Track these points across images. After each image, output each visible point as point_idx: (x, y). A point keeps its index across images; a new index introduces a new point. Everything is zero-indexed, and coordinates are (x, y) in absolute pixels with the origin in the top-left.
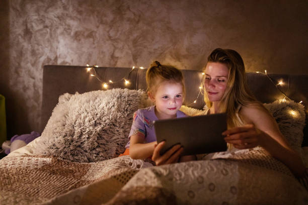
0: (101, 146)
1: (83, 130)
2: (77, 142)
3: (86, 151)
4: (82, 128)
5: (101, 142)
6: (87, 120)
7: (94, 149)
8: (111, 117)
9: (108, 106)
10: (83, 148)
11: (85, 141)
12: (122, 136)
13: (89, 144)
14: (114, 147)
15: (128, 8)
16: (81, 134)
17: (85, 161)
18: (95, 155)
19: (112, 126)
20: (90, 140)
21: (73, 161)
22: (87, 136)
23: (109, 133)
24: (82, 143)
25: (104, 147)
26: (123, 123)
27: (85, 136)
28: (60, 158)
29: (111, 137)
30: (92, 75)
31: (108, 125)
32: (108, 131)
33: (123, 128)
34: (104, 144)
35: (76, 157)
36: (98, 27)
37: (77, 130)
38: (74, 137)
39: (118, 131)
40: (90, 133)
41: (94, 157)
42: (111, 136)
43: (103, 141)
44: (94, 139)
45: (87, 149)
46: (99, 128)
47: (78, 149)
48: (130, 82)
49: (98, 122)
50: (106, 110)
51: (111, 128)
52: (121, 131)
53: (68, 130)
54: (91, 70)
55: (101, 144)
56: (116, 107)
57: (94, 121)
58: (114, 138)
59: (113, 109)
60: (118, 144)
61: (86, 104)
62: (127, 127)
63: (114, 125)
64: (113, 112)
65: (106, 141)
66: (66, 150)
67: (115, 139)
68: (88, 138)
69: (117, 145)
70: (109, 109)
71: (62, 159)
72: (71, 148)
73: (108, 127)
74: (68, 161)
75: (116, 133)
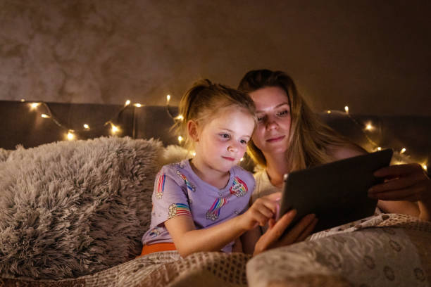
0: (98, 242)
1: (58, 213)
2: (45, 238)
3: (67, 256)
4: (54, 209)
5: (97, 236)
6: (62, 193)
7: (85, 249)
8: (110, 187)
9: (101, 167)
10: (59, 249)
11: (63, 235)
12: (136, 222)
13: (74, 240)
14: (124, 244)
15: (93, 8)
16: (54, 222)
17: (67, 276)
18: (88, 262)
19: (114, 205)
20: (76, 231)
21: (39, 279)
22: (68, 225)
23: (111, 217)
24: (56, 239)
25: (103, 244)
26: (134, 199)
27: (63, 225)
28: (7, 276)
29: (115, 226)
30: (44, 116)
31: (107, 202)
32: (107, 214)
33: (133, 207)
34: (103, 239)
35: (46, 271)
36: (31, 38)
37: (45, 214)
38: (39, 228)
39: (126, 213)
40: (72, 219)
41: (86, 267)
42: (115, 223)
43: (101, 234)
44: (84, 230)
45: (71, 251)
46: (90, 209)
47: (51, 252)
48: (121, 128)
49: (86, 196)
50: (98, 174)
51: (111, 207)
52: (133, 212)
53: (24, 215)
54: (39, 107)
55: (98, 239)
56: (117, 168)
57: (78, 195)
58: (122, 226)
59: (112, 173)
60: (129, 238)
61: (52, 164)
62: (141, 205)
63: (116, 201)
64: (113, 177)
65: (107, 232)
66: (22, 255)
67: (124, 229)
68: (70, 228)
69: (129, 240)
70: (105, 172)
71: (13, 277)
72: (36, 251)
73: (105, 205)
74: (28, 279)
75: (124, 216)
